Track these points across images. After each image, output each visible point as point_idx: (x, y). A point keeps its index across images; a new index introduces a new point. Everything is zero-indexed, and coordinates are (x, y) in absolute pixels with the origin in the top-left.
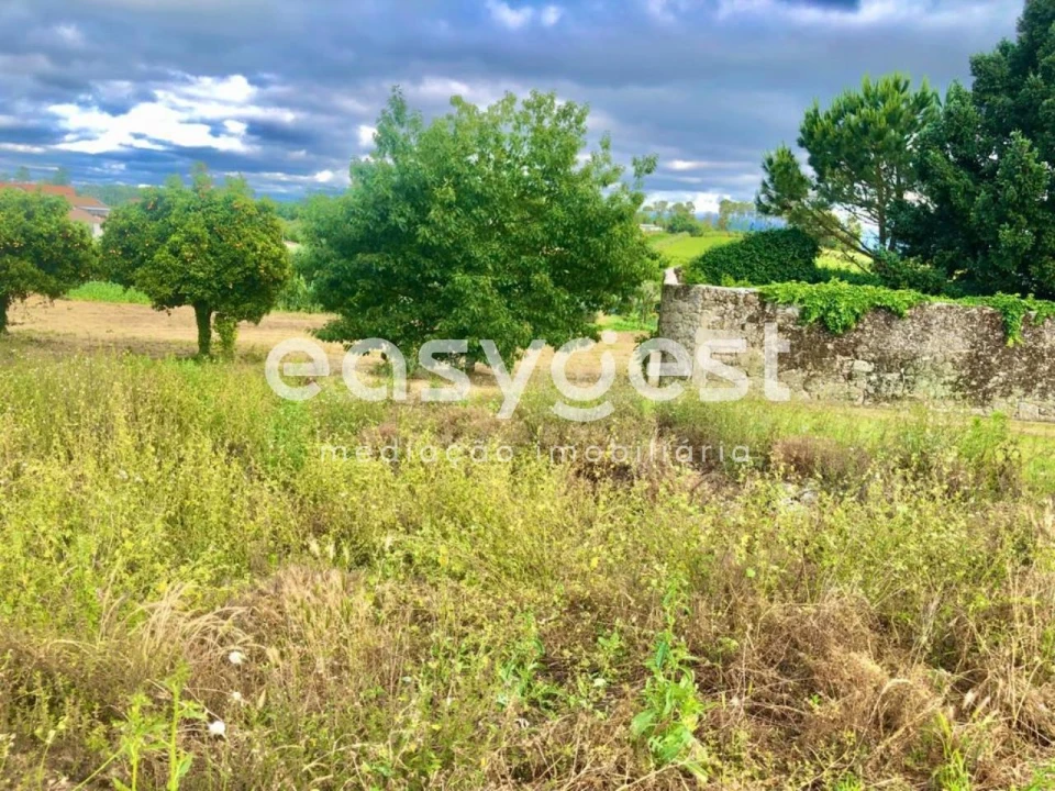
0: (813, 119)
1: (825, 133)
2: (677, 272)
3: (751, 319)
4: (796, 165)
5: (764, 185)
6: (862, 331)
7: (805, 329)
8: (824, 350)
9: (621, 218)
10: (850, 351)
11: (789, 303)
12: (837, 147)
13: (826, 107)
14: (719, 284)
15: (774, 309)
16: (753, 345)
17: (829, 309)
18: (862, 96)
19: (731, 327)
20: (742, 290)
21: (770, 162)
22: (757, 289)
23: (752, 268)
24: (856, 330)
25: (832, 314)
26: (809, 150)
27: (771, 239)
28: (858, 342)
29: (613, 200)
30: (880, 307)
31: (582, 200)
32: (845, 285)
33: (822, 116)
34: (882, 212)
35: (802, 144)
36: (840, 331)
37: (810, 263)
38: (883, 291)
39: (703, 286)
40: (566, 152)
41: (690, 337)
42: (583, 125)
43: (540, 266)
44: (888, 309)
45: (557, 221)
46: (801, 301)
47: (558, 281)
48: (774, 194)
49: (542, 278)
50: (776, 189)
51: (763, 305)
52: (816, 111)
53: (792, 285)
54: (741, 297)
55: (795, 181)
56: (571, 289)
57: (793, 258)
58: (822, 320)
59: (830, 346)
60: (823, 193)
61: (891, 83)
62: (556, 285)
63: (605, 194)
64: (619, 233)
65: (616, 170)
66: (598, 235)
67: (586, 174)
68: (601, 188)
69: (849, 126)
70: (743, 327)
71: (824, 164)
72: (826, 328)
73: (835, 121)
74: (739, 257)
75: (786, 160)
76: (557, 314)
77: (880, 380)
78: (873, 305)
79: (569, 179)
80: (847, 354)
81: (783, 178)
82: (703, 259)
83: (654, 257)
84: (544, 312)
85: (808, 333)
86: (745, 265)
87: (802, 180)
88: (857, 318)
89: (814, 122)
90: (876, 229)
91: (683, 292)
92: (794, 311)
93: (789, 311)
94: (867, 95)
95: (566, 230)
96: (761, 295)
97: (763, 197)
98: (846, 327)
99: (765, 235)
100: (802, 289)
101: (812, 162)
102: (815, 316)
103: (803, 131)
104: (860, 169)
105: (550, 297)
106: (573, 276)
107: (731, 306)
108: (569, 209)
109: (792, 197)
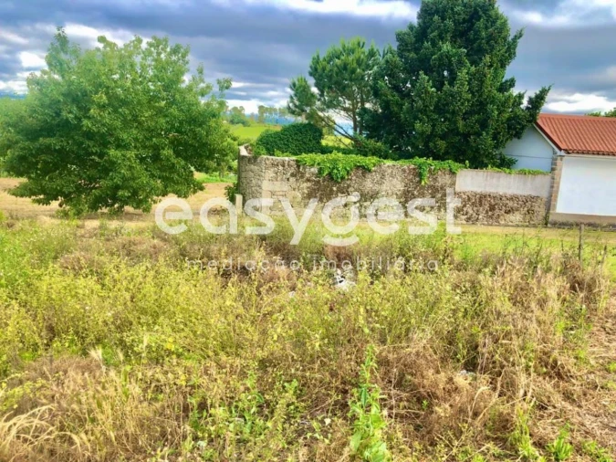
0: (317, 61)
1: (324, 69)
2: (246, 148)
3: (293, 175)
4: (309, 87)
5: (291, 97)
6: (351, 180)
7: (321, 179)
8: (332, 190)
9: (214, 116)
10: (345, 192)
11: (313, 165)
12: (330, 77)
13: (323, 55)
14: (273, 155)
15: (304, 168)
16: (294, 189)
17: (333, 168)
18: (341, 49)
19: (282, 180)
20: (287, 158)
21: (294, 85)
22: (294, 158)
23: (288, 145)
24: (348, 179)
25: (335, 171)
26: (315, 79)
27: (297, 129)
28: (349, 186)
29: (208, 105)
30: (359, 167)
31: (189, 105)
32: (340, 154)
33: (321, 59)
34: (354, 114)
35: (311, 74)
36: (339, 180)
37: (319, 143)
38: (360, 158)
39: (265, 157)
40: (177, 75)
41: (259, 186)
42: (187, 58)
43: (166, 145)
44: (363, 167)
45: (175, 118)
46: (319, 164)
47: (178, 154)
48: (297, 103)
49: (167, 152)
50: (299, 100)
51: (298, 167)
52: (318, 56)
53: (312, 155)
54: (286, 163)
55: (309, 95)
56: (185, 159)
57: (310, 140)
58: (330, 174)
59: (335, 189)
60: (324, 103)
61: (356, 43)
62: (177, 157)
63: (203, 101)
64: (214, 125)
65: (208, 87)
66: (200, 125)
67: (190, 89)
68: (200, 97)
69: (337, 66)
70: (288, 179)
71: (324, 87)
72: (332, 179)
73: (328, 63)
74: (281, 139)
75: (304, 84)
76: (178, 174)
77: (361, 206)
78: (355, 165)
79: (181, 92)
80: (343, 193)
81: (302, 94)
82: (261, 140)
83: (235, 139)
84: (170, 173)
85: (323, 182)
86: (285, 144)
87: (313, 95)
88: (348, 173)
89: (318, 63)
90: (352, 123)
91: (254, 159)
92: (315, 170)
93: (312, 170)
94: (343, 49)
95: (181, 123)
96: (297, 161)
97: (291, 105)
98: (343, 178)
99: (294, 126)
100: (319, 157)
101: (316, 85)
102: (326, 173)
103: (311, 67)
104: (343, 90)
105: (173, 164)
106: (186, 151)
107: (281, 168)
108: (182, 110)
109: (307, 105)
